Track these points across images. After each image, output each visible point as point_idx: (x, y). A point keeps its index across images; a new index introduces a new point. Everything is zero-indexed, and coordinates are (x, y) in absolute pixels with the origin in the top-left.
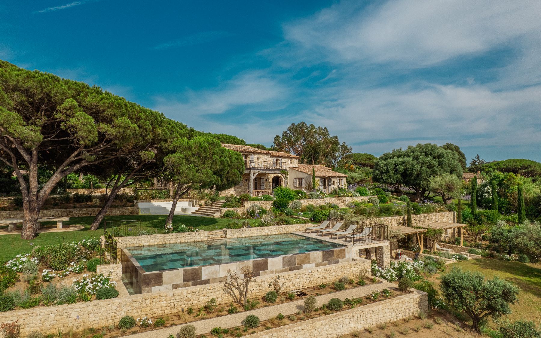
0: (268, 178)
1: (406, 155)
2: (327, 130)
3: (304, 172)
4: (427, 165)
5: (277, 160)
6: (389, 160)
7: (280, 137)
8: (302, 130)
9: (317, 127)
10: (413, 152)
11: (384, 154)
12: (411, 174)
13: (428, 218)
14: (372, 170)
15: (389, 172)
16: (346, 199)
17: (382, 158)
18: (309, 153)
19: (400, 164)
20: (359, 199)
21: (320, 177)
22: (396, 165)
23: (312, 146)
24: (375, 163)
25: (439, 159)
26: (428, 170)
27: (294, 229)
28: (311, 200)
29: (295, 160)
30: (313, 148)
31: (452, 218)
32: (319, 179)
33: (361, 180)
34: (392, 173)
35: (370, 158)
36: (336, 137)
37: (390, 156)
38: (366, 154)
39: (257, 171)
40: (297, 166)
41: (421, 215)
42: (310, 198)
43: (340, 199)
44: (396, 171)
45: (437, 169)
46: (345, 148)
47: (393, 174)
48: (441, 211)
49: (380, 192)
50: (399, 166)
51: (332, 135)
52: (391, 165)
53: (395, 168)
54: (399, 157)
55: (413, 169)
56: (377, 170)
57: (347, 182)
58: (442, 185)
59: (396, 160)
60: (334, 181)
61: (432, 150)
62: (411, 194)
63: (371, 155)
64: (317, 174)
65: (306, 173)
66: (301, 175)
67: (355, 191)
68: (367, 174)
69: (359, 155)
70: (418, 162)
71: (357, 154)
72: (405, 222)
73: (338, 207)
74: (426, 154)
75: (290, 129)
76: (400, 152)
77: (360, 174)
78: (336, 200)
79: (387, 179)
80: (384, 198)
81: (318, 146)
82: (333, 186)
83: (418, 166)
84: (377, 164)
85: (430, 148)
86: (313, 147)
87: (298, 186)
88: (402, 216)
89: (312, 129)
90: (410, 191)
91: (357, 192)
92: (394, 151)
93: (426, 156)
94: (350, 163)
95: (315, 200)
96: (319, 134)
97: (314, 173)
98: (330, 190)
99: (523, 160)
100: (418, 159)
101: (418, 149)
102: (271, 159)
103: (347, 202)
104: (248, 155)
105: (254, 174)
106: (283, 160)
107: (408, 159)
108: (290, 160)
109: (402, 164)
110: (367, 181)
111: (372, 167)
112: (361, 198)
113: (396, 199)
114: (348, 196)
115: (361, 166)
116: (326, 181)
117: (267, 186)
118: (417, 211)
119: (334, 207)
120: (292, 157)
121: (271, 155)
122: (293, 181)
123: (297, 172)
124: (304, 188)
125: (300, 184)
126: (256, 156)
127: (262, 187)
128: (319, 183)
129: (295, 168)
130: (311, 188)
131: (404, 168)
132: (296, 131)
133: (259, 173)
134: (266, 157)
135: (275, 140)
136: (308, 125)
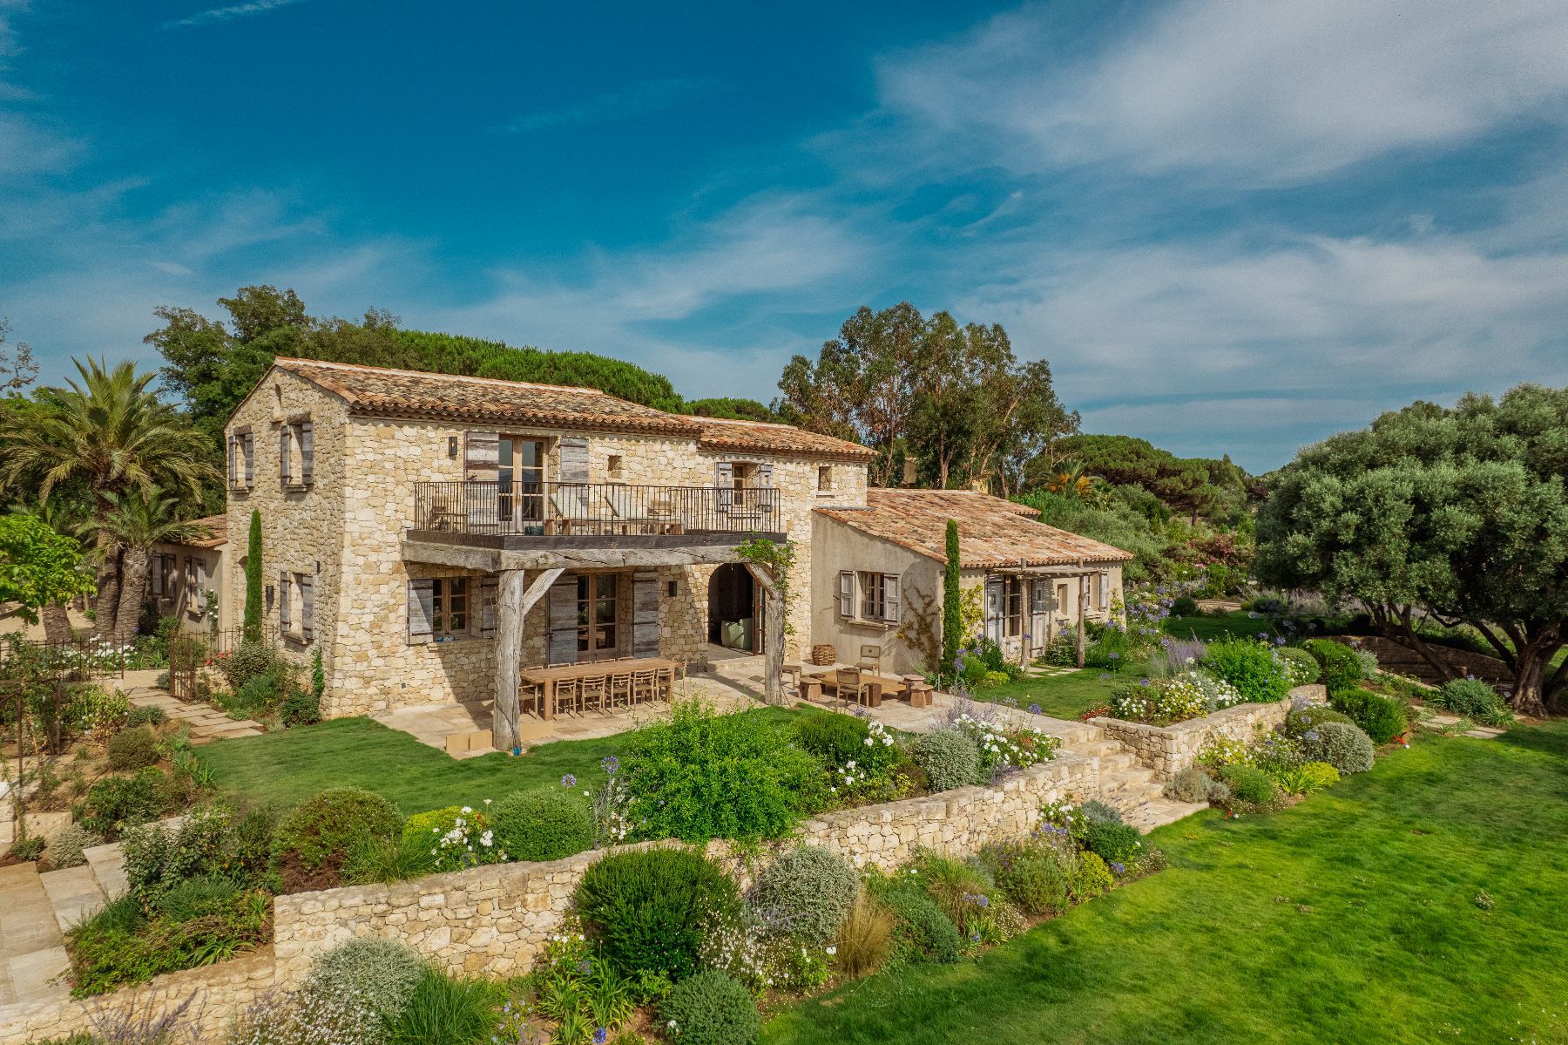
0: (682, 575)
2: (1003, 335)
3: (896, 543)
5: (740, 470)
6: (1370, 475)
7: (808, 365)
8: (902, 339)
9: (963, 323)
10: (1510, 428)
11: (1333, 443)
12: (1529, 561)
15: (1372, 540)
16: (1168, 741)
18: (929, 430)
19: (1446, 501)
20: (1240, 729)
21: (988, 571)
22: (1421, 503)
23: (940, 403)
28: (938, 808)
29: (852, 469)
30: (946, 413)
32: (982, 580)
34: (1394, 546)
35: (1139, 450)
36: (1040, 371)
39: (556, 556)
40: (861, 502)
42: (930, 788)
43: (1129, 741)
44: (1422, 535)
47: (1401, 557)
49: (1342, 663)
50: (1445, 507)
52: (1387, 501)
53: (1413, 523)
54: (1427, 455)
55: (1542, 533)
59: (1418, 473)
60: (1063, 589)
64: (973, 551)
65: (906, 548)
66: (877, 559)
71: (1096, 437)
75: (850, 333)
76: (1421, 429)
78: (1102, 748)
80: (1374, 705)
81: (968, 400)
82: (1058, 614)
86: (944, 407)
87: (858, 619)
89: (943, 330)
91: (1223, 675)
95: (963, 797)
96: (973, 353)
97: (952, 544)
98: (1039, 640)
102: (705, 470)
103: (1175, 768)
104: (549, 441)
105: (531, 576)
106: (782, 473)
107: (1493, 468)
108: (823, 471)
109: (1460, 501)
112: (1249, 717)
113: (1417, 695)
114: (1179, 715)
115: (1111, 482)
116: (1020, 588)
117: (676, 621)
119: (1106, 837)
120: (838, 454)
121: (709, 444)
122: (831, 590)
123: (856, 537)
124: (894, 634)
125: (874, 607)
126: (601, 450)
127: (639, 634)
128: (984, 603)
129: (843, 515)
130: (931, 639)
131: (1475, 520)
132: (875, 340)
133: (576, 564)
134: (671, 454)
135: (787, 375)
136: (927, 316)
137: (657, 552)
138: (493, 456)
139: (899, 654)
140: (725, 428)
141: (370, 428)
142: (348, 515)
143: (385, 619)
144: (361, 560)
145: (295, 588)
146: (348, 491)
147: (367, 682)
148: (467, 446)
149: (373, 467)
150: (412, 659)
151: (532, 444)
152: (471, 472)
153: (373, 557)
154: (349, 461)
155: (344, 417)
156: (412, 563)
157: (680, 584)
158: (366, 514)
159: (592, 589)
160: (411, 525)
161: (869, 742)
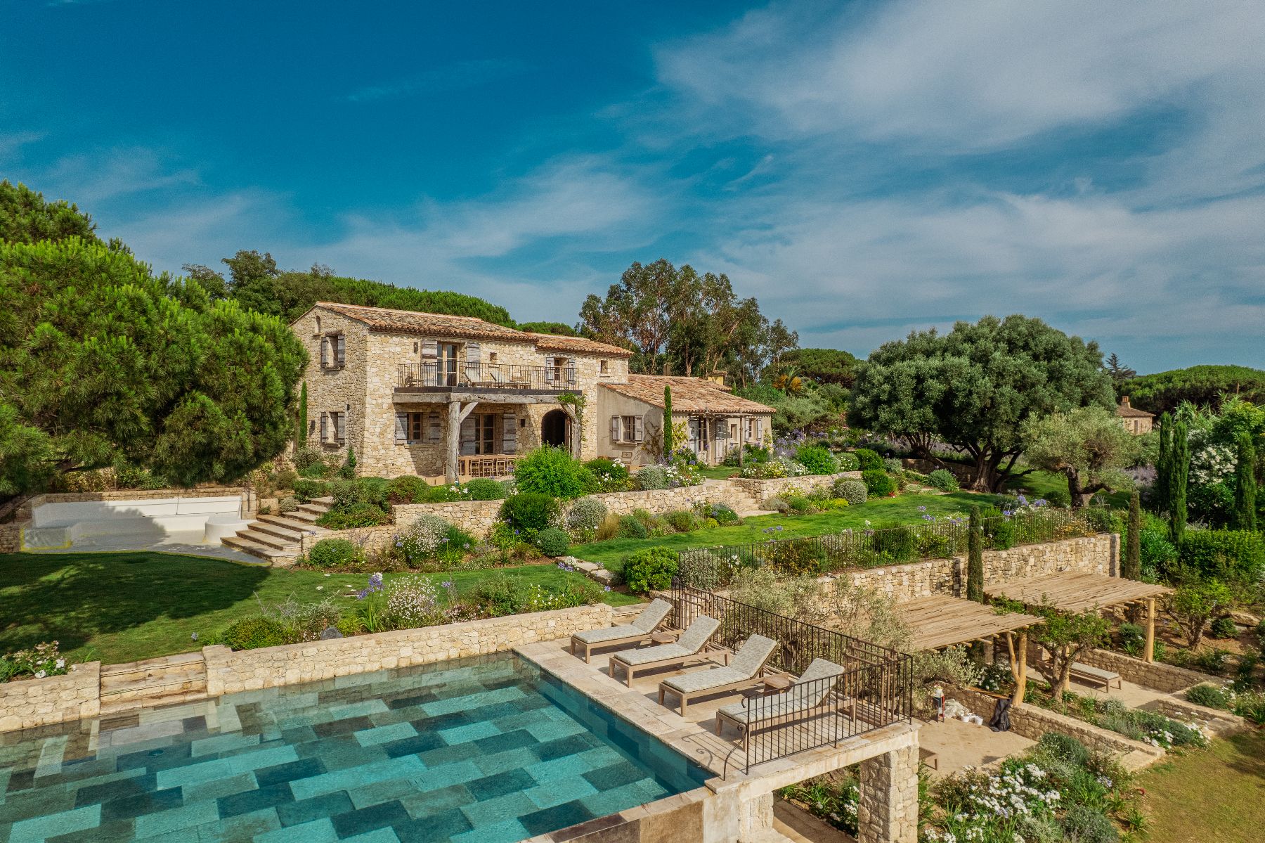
0: (528, 416)
1: (949, 348)
2: (728, 281)
3: (641, 400)
4: (1015, 381)
5: (558, 362)
6: (898, 364)
7: (599, 301)
8: (661, 283)
9: (700, 273)
10: (970, 340)
11: (884, 347)
12: (966, 406)
13: (1032, 561)
14: (846, 391)
15: (897, 400)
16: (764, 486)
17: (876, 358)
18: (678, 343)
19: (932, 377)
20: (805, 485)
21: (689, 414)
22: (920, 379)
23: (686, 325)
24: (857, 372)
25: (1049, 361)
26: (1015, 393)
27: (532, 633)
28: (644, 494)
29: (619, 362)
30: (689, 331)
31: (1107, 554)
32: (686, 419)
33: (817, 420)
34: (906, 403)
35: (844, 360)
36: (752, 303)
37: (901, 350)
38: (834, 351)
39: (475, 397)
40: (624, 380)
41: (1011, 550)
42: (641, 488)
43: (746, 487)
44: (920, 396)
45: (1043, 393)
46: (780, 335)
47: (909, 407)
48: (1074, 534)
49: (870, 459)
50: (930, 381)
51: (740, 295)
52: (903, 378)
53: (915, 389)
54: (929, 354)
55: (971, 393)
56: (864, 392)
57: (775, 427)
58: (1074, 445)
59: (921, 363)
60: (733, 426)
61: (1031, 335)
62: (958, 461)
63: (846, 354)
64: (679, 404)
65: (646, 402)
66: (631, 409)
67: (793, 458)
68: (834, 400)
69: (816, 354)
70: (986, 370)
71: (811, 351)
72: (958, 581)
73: (733, 516)
74: (1012, 348)
75: (627, 279)
76: (930, 341)
77: (817, 403)
78: (733, 489)
79: (892, 421)
80: (883, 479)
81: (702, 324)
82: (730, 440)
83: (986, 383)
84: (863, 376)
85: (1023, 329)
86: (688, 328)
87: (622, 441)
88: (948, 556)
89: (687, 278)
90: (956, 455)
91: (801, 460)
92: (914, 338)
93: (1010, 352)
94: (792, 373)
95: (655, 492)
96: (707, 293)
97: (668, 400)
98: (720, 453)
99: (1233, 369)
100: (988, 361)
101: (986, 330)
102: (541, 360)
103: (765, 497)
104: (460, 345)
105: (463, 405)
106: (580, 363)
107: (956, 360)
108: (603, 363)
109: (937, 377)
110: (833, 423)
111: (847, 384)
112: (813, 480)
113: (917, 479)
114: (771, 476)
115: (821, 382)
116: (707, 424)
117: (525, 440)
118: (999, 538)
119: (721, 515)
120: (611, 353)
121: (542, 347)
122: (608, 427)
123: (621, 398)
124: (640, 448)
125: (630, 436)
126: (486, 350)
127: (506, 445)
128: (688, 431)
129: (614, 387)
130: (658, 448)
131: (943, 387)
132: (644, 283)
133: (483, 401)
134: (522, 353)
135: (584, 308)
136: (677, 267)
137: (520, 396)
138: (435, 352)
139: (643, 458)
140: (548, 339)
141: (378, 338)
142: (368, 380)
143: (385, 431)
144: (374, 402)
145: (330, 421)
146: (368, 368)
147: (378, 460)
148: (422, 347)
149: (379, 357)
150: (397, 452)
151: (450, 347)
152: (424, 360)
153: (380, 401)
154: (368, 353)
155: (366, 332)
156: (398, 404)
157: (527, 421)
158: (376, 380)
159: (482, 422)
160: (396, 385)
161: (614, 465)
